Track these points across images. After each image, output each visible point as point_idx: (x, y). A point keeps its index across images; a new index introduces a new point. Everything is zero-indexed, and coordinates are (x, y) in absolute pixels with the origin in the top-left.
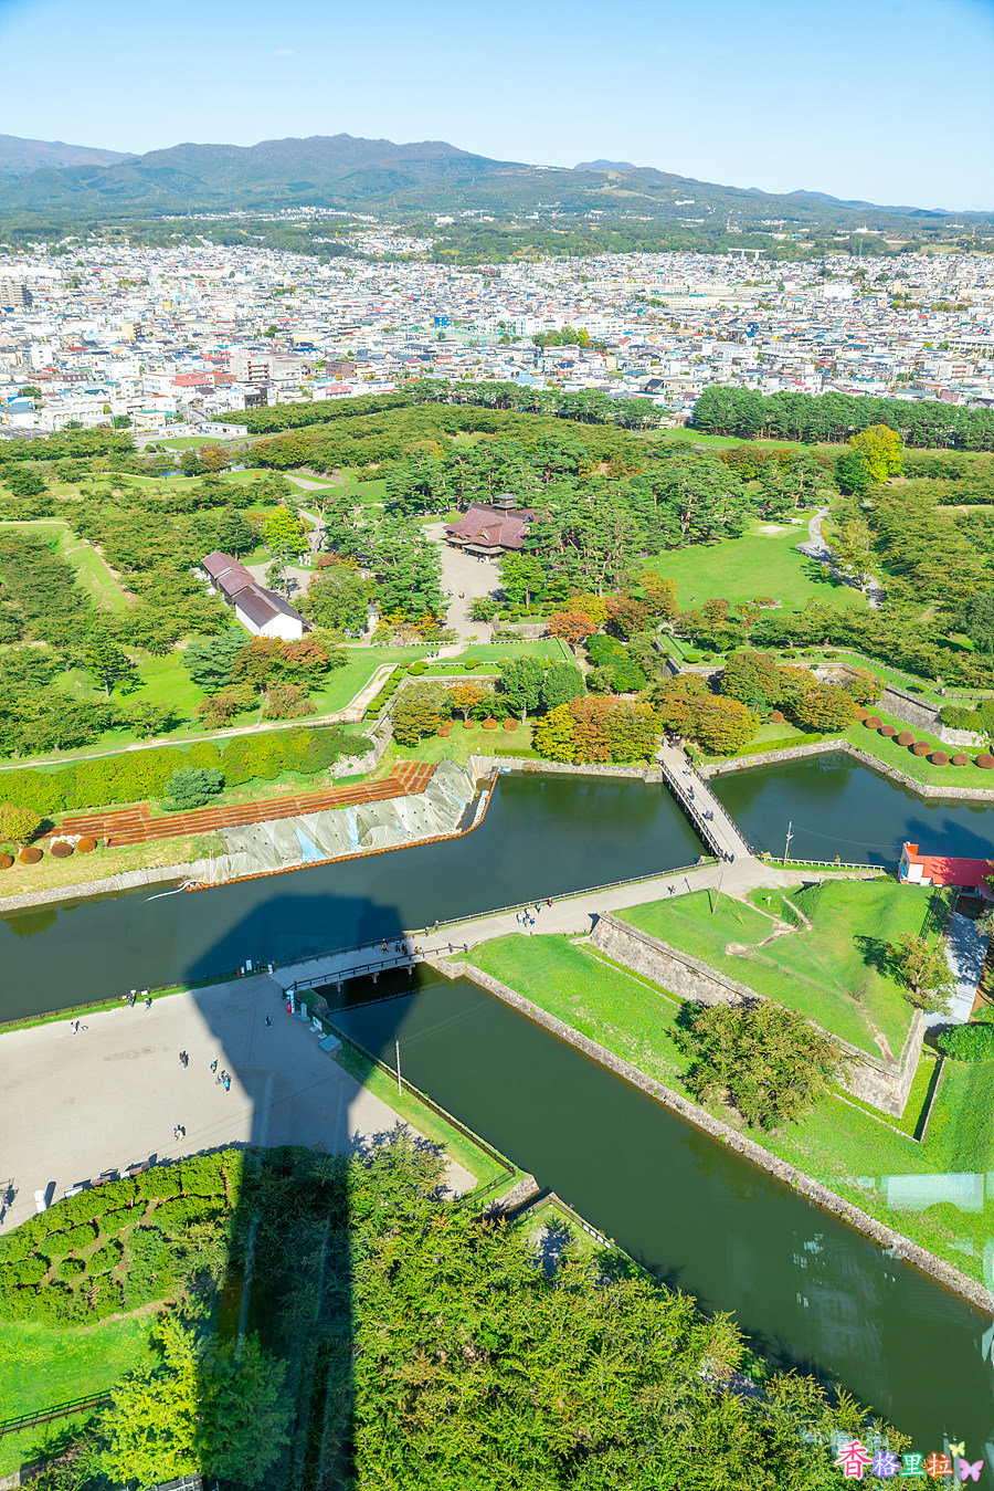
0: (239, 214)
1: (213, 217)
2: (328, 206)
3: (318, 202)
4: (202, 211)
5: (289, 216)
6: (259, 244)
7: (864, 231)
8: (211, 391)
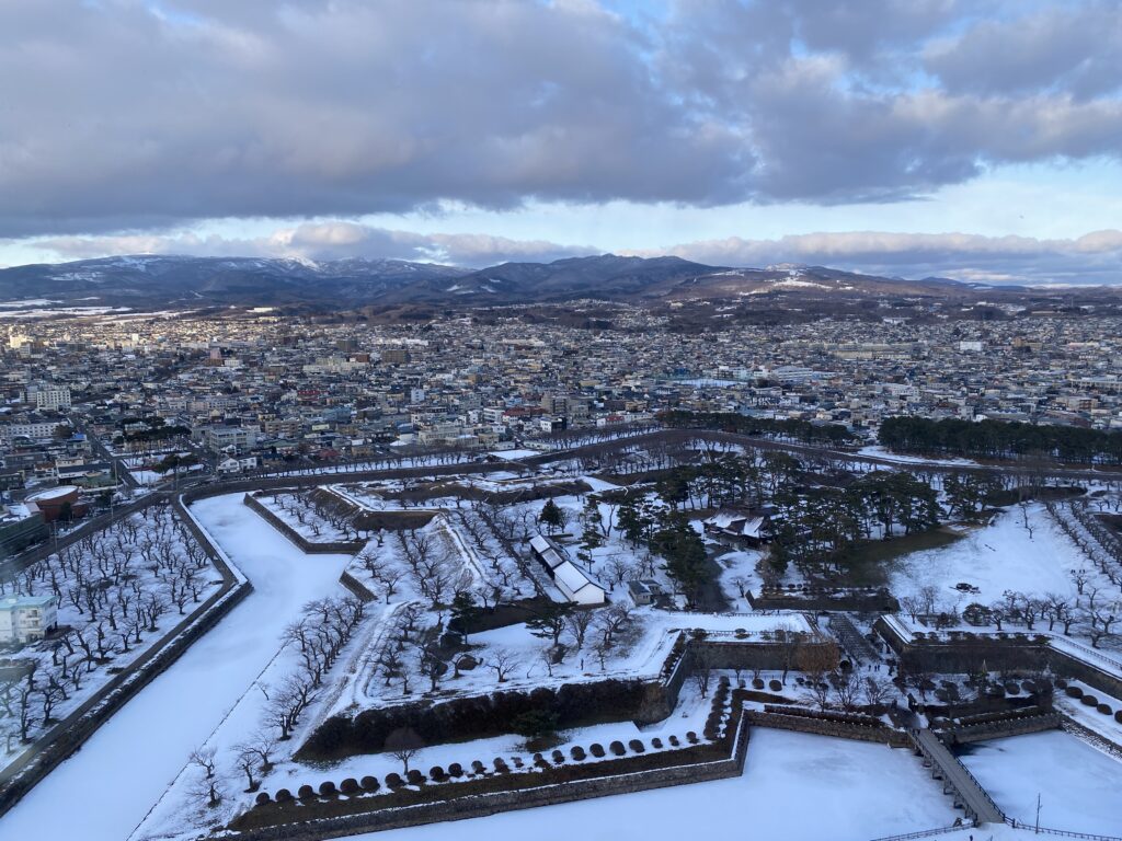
0: (540, 304)
1: (524, 306)
2: (598, 298)
3: (592, 295)
4: (518, 302)
5: (572, 304)
6: (554, 322)
7: (984, 303)
8: (529, 420)
